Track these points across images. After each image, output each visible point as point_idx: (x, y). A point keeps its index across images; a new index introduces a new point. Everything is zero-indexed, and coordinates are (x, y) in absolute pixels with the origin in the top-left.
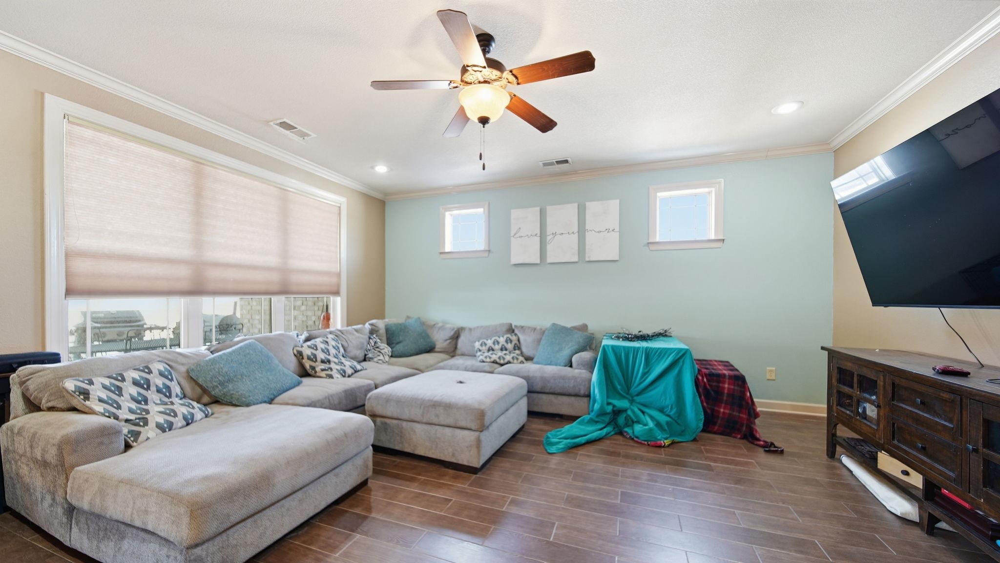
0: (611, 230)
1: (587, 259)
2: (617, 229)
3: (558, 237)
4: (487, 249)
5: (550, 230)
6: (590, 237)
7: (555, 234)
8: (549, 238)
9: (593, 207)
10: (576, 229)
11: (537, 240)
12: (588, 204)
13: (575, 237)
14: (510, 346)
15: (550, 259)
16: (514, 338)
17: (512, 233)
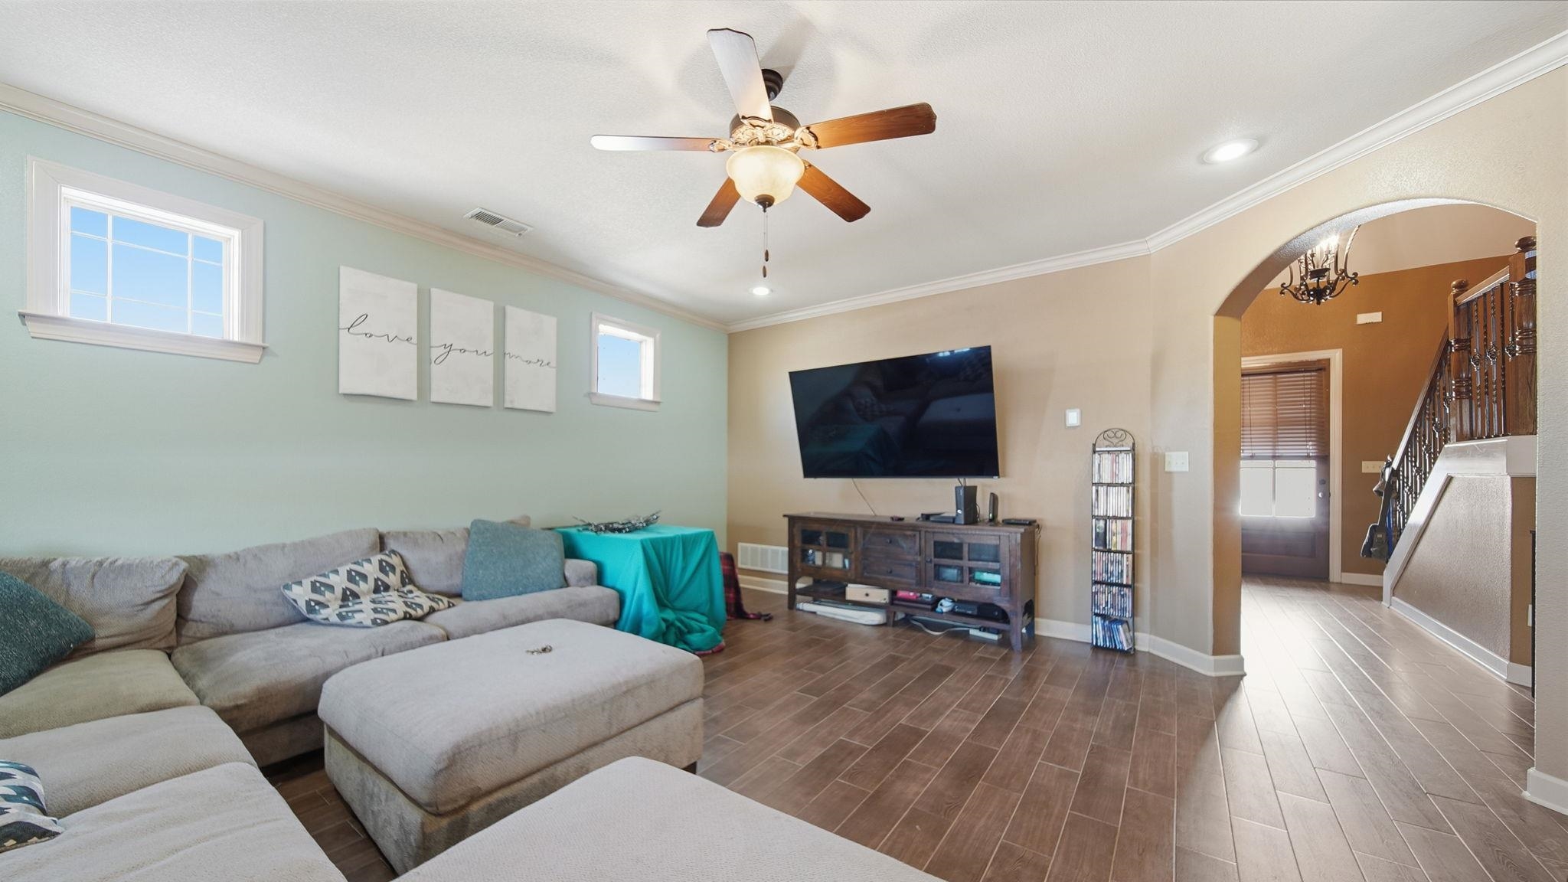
1: (507, 405)
3: (455, 354)
7: (449, 348)
9: (518, 318)
10: (490, 348)
12: (510, 310)
13: (489, 362)
14: (393, 579)
16: (395, 560)
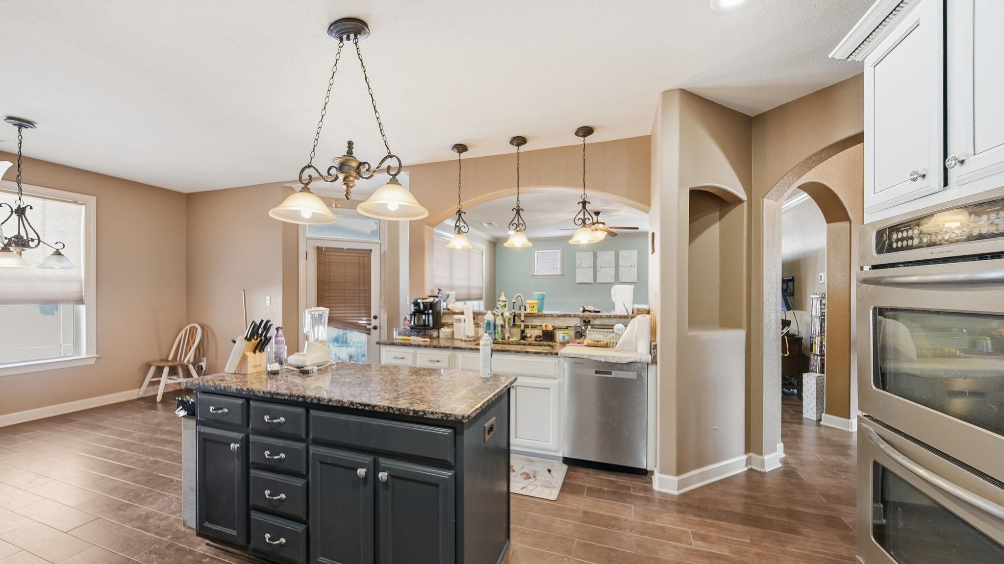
0: (633, 266)
1: (620, 281)
2: (636, 266)
3: (603, 269)
4: (562, 274)
5: (598, 265)
6: (621, 269)
7: (601, 267)
8: (598, 269)
9: (623, 253)
10: (614, 265)
11: (592, 270)
12: (620, 252)
13: (613, 269)
15: (598, 281)
17: (577, 265)
